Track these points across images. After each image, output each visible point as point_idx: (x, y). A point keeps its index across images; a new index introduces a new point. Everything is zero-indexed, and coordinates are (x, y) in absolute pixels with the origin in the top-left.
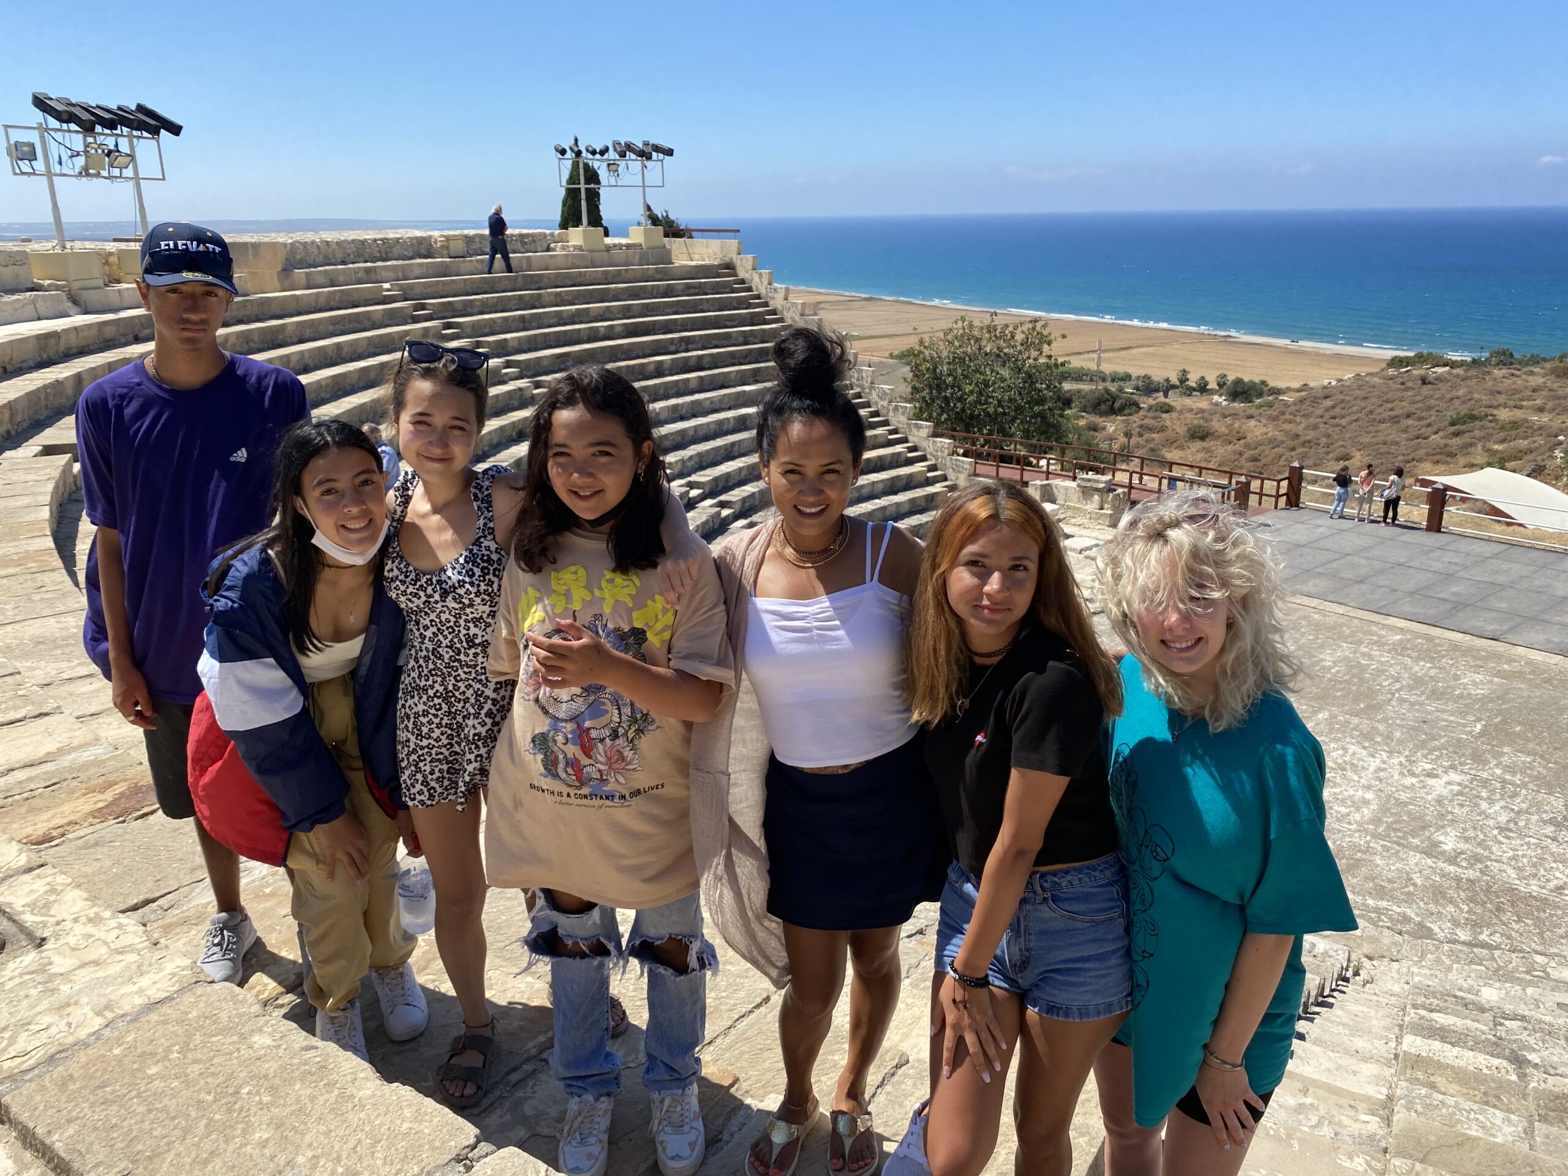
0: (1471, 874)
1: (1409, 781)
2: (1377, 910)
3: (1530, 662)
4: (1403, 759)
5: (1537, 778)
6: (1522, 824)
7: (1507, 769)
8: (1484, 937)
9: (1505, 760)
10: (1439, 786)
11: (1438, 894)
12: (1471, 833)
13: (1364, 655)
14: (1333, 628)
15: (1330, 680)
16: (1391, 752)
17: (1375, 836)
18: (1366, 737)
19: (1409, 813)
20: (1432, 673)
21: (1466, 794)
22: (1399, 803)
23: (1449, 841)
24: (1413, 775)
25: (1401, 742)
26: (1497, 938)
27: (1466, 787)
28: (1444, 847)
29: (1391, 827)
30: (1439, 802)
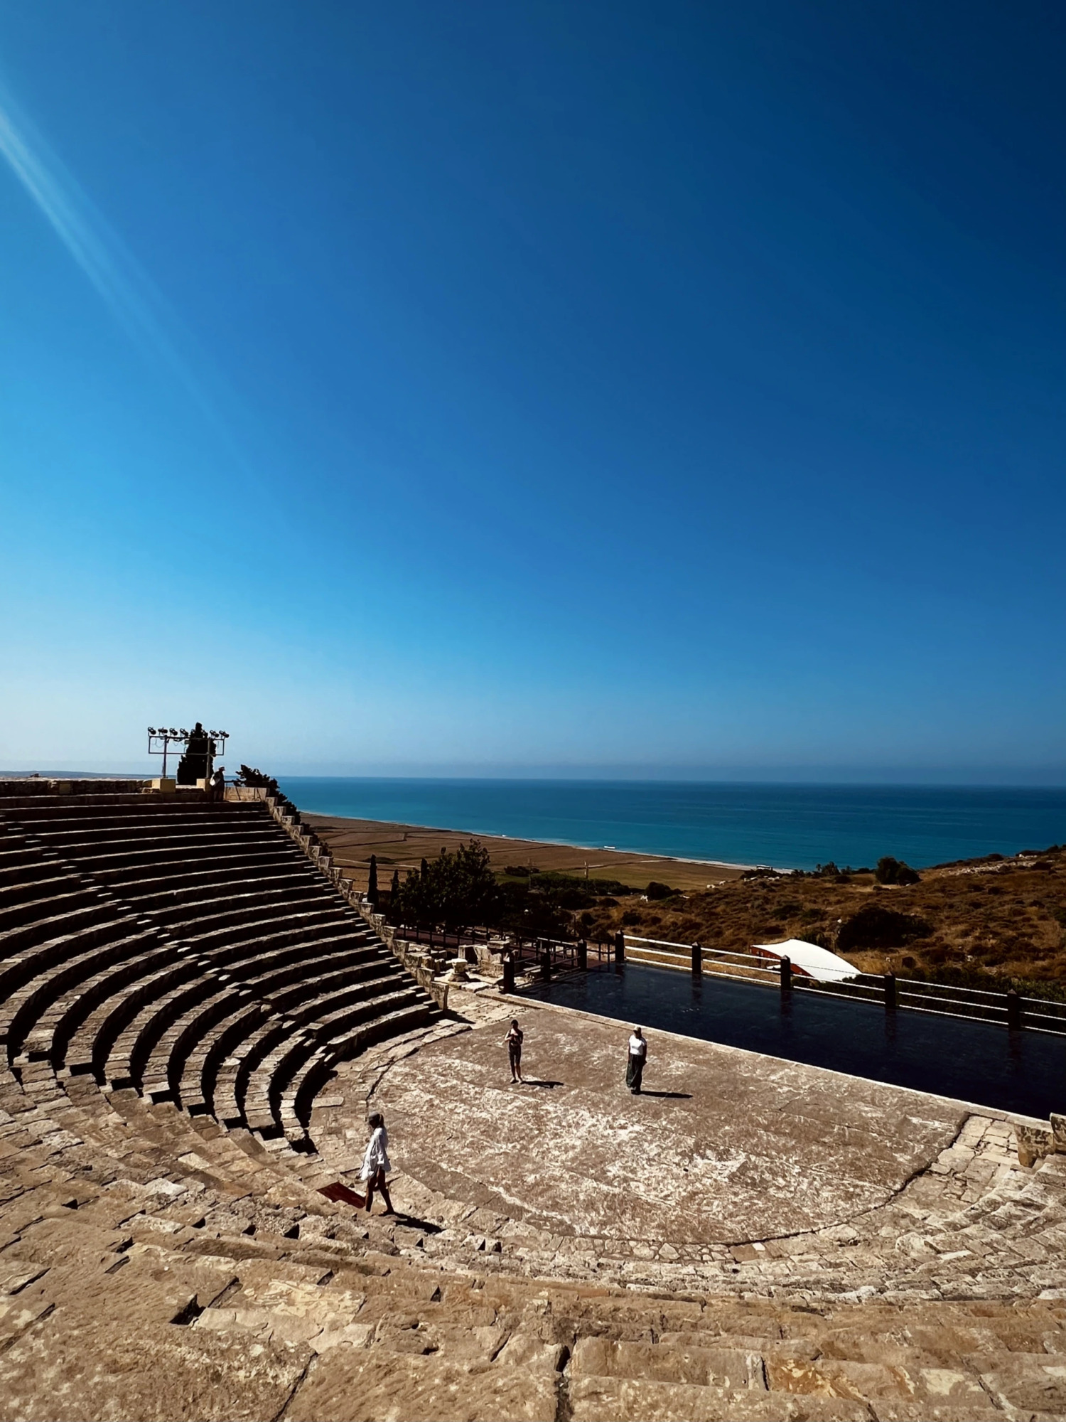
0: (617, 1191)
1: (608, 1132)
2: (546, 1219)
3: (716, 1053)
4: (610, 1119)
5: (686, 1126)
6: (662, 1156)
7: (671, 1122)
8: (605, 1232)
9: (672, 1116)
10: (624, 1135)
11: (590, 1205)
12: (630, 1164)
15: (591, 1069)
16: (605, 1114)
17: (569, 1169)
18: (593, 1106)
19: (597, 1153)
21: (638, 1140)
22: (595, 1147)
23: (614, 1170)
24: (612, 1128)
25: (615, 1108)
26: (613, 1232)
27: (640, 1134)
28: (609, 1174)
29: (582, 1163)
30: (619, 1145)
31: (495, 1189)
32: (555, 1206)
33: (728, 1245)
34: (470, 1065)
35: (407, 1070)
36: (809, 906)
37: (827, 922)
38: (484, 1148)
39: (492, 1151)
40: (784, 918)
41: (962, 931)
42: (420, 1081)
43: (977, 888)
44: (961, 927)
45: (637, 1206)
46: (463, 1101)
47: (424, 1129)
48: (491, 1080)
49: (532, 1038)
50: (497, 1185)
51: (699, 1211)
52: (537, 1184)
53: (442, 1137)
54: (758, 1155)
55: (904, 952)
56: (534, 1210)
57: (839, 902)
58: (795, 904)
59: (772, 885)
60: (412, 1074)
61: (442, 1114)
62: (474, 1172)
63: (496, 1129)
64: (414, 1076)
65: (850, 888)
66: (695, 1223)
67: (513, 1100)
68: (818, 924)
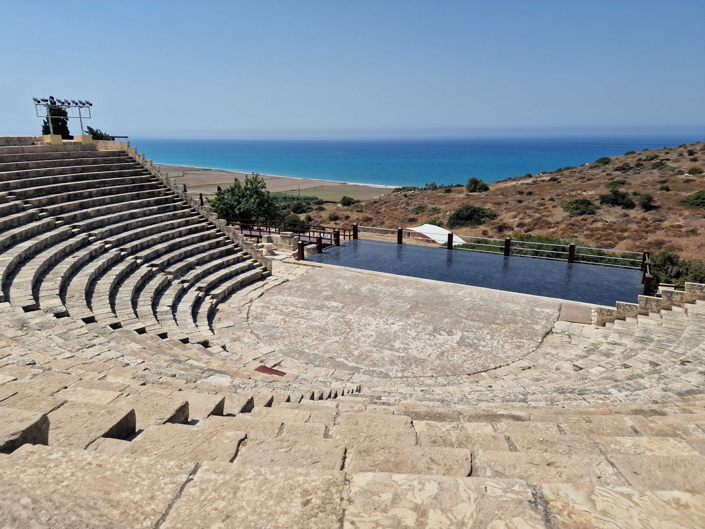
0: (403, 354)
1: (386, 326)
2: (373, 371)
3: (426, 284)
4: (385, 320)
5: (425, 321)
6: (419, 336)
7: (416, 319)
8: (406, 374)
9: (416, 316)
10: (395, 327)
11: (392, 363)
12: (404, 341)
13: (375, 287)
14: (366, 279)
15: (364, 296)
16: (381, 318)
17: (374, 347)
18: (373, 314)
19: (385, 337)
20: (396, 290)
21: (404, 329)
22: (382, 334)
23: (397, 345)
24: (387, 324)
25: (384, 314)
26: (410, 374)
27: (403, 326)
28: (395, 347)
29: (379, 343)
30: (395, 332)
31: (339, 360)
32: (374, 365)
33: (469, 375)
34: (297, 299)
35: (262, 304)
36: (430, 206)
37: (441, 214)
38: (324, 340)
39: (329, 341)
40: (417, 213)
41: (513, 216)
42: (273, 309)
43: (521, 193)
44: (514, 213)
45: (418, 361)
46: (301, 318)
47: (287, 334)
48: (312, 306)
49: (325, 283)
50: (340, 357)
51: (448, 360)
52: (360, 355)
53: (298, 337)
54: (467, 331)
55: (482, 228)
56: (365, 368)
57: (447, 203)
58: (423, 205)
59: (411, 195)
60: (266, 306)
61: (293, 325)
62: (324, 352)
63: (326, 330)
64: (268, 308)
65: (452, 195)
66: (449, 366)
67: (329, 315)
68: (436, 215)
